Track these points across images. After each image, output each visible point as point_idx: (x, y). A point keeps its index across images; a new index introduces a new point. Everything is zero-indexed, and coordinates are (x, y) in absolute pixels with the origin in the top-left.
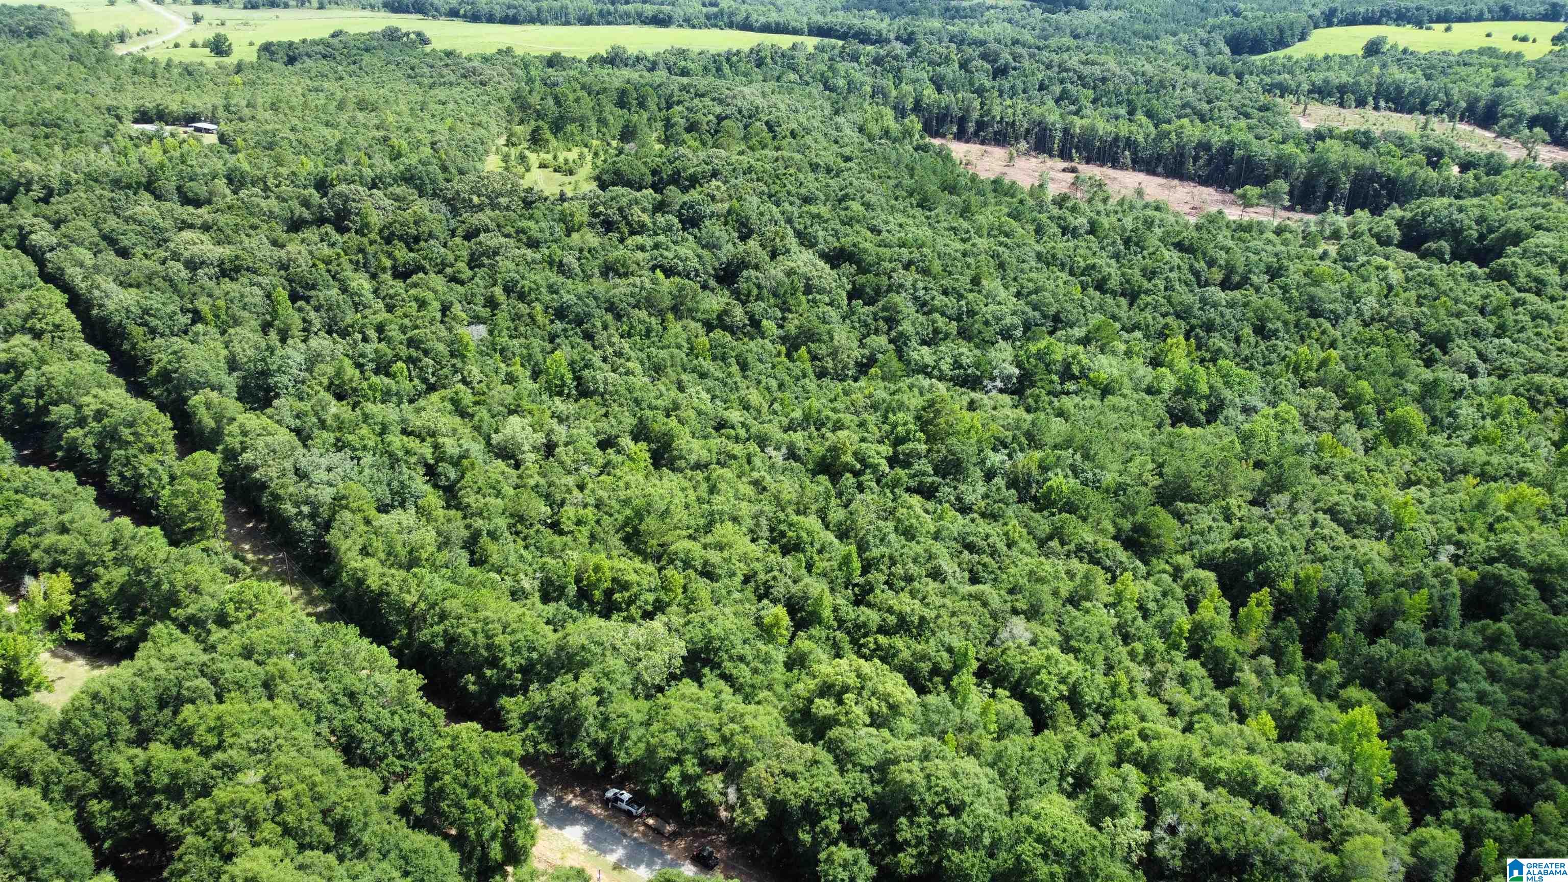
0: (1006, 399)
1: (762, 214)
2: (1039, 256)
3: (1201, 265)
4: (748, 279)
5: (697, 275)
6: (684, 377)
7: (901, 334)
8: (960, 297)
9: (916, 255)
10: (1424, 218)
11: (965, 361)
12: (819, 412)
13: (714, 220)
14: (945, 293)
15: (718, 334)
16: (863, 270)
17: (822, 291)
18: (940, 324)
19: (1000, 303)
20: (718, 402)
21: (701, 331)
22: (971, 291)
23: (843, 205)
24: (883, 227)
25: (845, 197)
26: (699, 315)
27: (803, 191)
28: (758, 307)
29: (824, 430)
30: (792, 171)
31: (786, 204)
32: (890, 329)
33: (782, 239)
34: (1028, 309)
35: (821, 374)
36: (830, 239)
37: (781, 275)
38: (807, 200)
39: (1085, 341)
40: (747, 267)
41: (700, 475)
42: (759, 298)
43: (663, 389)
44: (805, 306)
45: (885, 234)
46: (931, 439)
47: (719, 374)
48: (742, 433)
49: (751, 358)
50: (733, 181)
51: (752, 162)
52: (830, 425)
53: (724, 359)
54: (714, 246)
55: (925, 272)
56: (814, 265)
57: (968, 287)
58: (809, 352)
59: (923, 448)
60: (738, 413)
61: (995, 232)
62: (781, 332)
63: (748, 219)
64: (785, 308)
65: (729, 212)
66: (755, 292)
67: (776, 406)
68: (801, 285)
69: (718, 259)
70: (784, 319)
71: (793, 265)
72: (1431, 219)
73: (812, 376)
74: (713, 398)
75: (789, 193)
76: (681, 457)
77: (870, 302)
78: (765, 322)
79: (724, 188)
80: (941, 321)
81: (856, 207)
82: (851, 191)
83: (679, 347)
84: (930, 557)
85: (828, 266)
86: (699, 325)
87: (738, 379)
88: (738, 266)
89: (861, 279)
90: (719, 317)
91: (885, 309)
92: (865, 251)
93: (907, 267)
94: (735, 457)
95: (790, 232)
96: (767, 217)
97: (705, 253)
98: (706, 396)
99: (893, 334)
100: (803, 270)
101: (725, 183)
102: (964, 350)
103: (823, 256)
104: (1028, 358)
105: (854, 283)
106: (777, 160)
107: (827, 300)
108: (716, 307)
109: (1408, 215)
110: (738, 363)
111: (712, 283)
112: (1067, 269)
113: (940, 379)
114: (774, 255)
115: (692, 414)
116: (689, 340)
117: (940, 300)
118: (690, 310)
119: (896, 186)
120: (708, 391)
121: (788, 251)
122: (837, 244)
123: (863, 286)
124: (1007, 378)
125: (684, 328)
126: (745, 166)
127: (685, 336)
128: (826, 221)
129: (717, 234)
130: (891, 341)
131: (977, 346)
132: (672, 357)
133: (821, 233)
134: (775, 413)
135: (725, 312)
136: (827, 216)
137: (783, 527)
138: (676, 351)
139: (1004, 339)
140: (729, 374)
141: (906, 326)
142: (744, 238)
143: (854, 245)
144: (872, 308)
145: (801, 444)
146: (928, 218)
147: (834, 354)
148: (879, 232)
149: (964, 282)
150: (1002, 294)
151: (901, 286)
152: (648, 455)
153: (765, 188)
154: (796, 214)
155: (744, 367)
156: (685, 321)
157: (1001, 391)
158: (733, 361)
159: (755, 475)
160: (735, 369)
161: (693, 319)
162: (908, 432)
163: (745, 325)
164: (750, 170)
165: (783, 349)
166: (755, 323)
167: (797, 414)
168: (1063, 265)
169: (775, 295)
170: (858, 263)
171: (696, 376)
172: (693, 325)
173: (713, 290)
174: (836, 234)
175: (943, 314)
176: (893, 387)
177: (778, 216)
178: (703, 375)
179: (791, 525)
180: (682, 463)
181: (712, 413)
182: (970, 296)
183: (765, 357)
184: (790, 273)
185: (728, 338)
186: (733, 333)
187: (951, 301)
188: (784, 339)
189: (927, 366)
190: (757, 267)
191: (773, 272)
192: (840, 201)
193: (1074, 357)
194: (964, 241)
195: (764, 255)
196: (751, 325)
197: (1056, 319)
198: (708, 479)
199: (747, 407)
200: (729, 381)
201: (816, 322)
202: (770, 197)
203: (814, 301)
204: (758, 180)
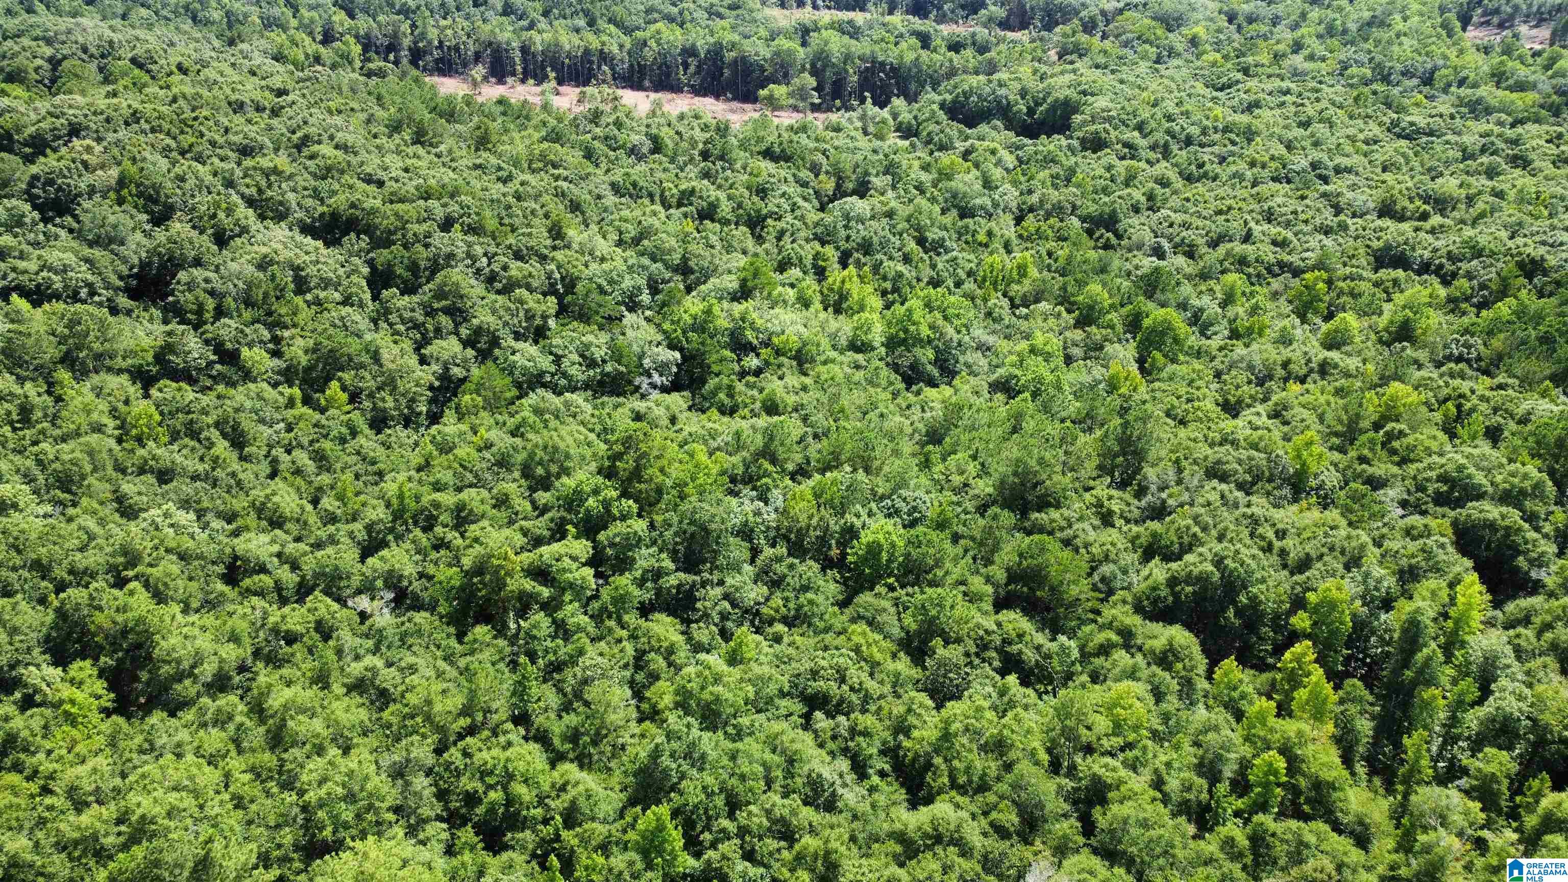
0: (678, 401)
1: (182, 179)
2: (616, 188)
3: (805, 174)
4: (190, 286)
5: (92, 293)
6: (127, 488)
7: (478, 331)
8: (543, 258)
9: (454, 208)
10: (967, 98)
11: (599, 353)
12: (417, 498)
13: (97, 198)
14: (518, 256)
15: (167, 389)
16: (382, 241)
17: (326, 283)
18: (531, 304)
19: (603, 260)
20: (217, 524)
21: (134, 390)
22: (554, 248)
23: (306, 152)
24: (381, 174)
25: (306, 140)
26: (119, 362)
27: (237, 139)
28: (227, 328)
29: (438, 530)
30: (205, 112)
31: (216, 160)
32: (457, 325)
33: (229, 212)
34: (646, 261)
35: (379, 423)
36: (309, 202)
37: (250, 269)
38: (245, 151)
39: (743, 293)
40: (180, 266)
41: (230, 701)
42: (220, 312)
43: (91, 524)
44: (305, 314)
45: (391, 186)
46: (646, 505)
47: (194, 465)
48: (288, 577)
49: (247, 423)
50: (111, 137)
51: (136, 105)
52: (445, 518)
53: (193, 432)
54: (111, 241)
55: (473, 230)
56: (299, 246)
57: (549, 242)
58: (344, 389)
59: (640, 526)
60: (265, 538)
61: (537, 165)
62: (276, 363)
63: (157, 188)
64: (275, 324)
65: (122, 182)
66: (210, 304)
67: (328, 503)
68: (288, 277)
69: (124, 260)
70: (276, 340)
71: (264, 250)
72: (974, 98)
73: (367, 431)
74: (200, 514)
75: (213, 144)
76: (179, 677)
77: (409, 289)
78: (245, 352)
79: (98, 149)
80: (532, 301)
81: (326, 149)
82: (312, 130)
83: (98, 428)
84: (791, 762)
85: (319, 244)
86: (124, 379)
87: (236, 466)
88: (162, 266)
89: (382, 256)
90: (160, 358)
91: (440, 294)
92: (373, 212)
93: (447, 225)
94: (291, 639)
95: (235, 198)
96: (191, 182)
97: (97, 253)
98: (186, 518)
99: (464, 332)
100: (285, 255)
101: (99, 140)
102: (590, 338)
103: (306, 229)
104: (684, 332)
105: (371, 263)
106: (174, 100)
107: (337, 296)
108: (147, 342)
109: (949, 97)
110: (224, 436)
111: (123, 301)
112: (657, 198)
113: (573, 389)
114: (221, 240)
115: (171, 566)
116: (113, 412)
117: (516, 269)
118: (99, 357)
119: (368, 121)
120: (185, 504)
121: (244, 230)
122: (321, 209)
123: (390, 265)
124: (662, 368)
125: (98, 392)
126: (126, 112)
127: (103, 406)
128: (291, 177)
129: (112, 219)
130: (467, 343)
131: (601, 328)
132: (91, 453)
133: (291, 196)
134: (332, 519)
135: (168, 348)
136: (288, 169)
137: (468, 784)
138: (93, 439)
139: (631, 310)
140: (215, 460)
141: (483, 317)
142: (160, 219)
143: (353, 206)
144: (416, 299)
145: (409, 570)
146: (438, 156)
147: (390, 384)
148: (380, 184)
149: (540, 237)
150: (603, 246)
151: (451, 256)
152: (100, 686)
153: (169, 141)
154: (238, 173)
155: (238, 440)
156: (95, 379)
157: (665, 390)
158: (214, 434)
159: (356, 669)
160: (222, 447)
161: (109, 370)
162: (607, 504)
163: (210, 364)
164: (135, 117)
165: (296, 392)
166: (229, 357)
167: (378, 513)
168: (651, 196)
169: (249, 303)
170: (369, 230)
171: (151, 479)
172: (114, 382)
173: (129, 313)
174: (316, 194)
175: (531, 290)
176: (511, 422)
177: (209, 179)
178: (164, 476)
179: (484, 773)
180: (186, 688)
181: (210, 551)
182: (559, 255)
183: (268, 413)
184: (263, 264)
185: (189, 394)
186: (192, 381)
187: (533, 267)
188: (288, 375)
189: (542, 374)
190: (198, 263)
191: (234, 266)
192: (299, 147)
193: (743, 319)
194: (505, 181)
195: (206, 242)
196: (221, 362)
197: (684, 269)
198: (258, 710)
199: (276, 522)
200: (219, 473)
201: (340, 336)
202: (183, 153)
203: (318, 302)
204: (153, 130)
